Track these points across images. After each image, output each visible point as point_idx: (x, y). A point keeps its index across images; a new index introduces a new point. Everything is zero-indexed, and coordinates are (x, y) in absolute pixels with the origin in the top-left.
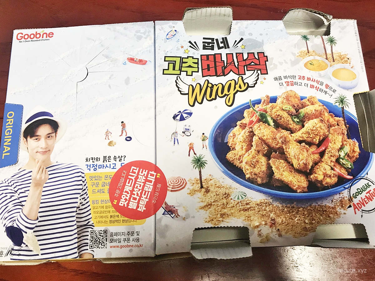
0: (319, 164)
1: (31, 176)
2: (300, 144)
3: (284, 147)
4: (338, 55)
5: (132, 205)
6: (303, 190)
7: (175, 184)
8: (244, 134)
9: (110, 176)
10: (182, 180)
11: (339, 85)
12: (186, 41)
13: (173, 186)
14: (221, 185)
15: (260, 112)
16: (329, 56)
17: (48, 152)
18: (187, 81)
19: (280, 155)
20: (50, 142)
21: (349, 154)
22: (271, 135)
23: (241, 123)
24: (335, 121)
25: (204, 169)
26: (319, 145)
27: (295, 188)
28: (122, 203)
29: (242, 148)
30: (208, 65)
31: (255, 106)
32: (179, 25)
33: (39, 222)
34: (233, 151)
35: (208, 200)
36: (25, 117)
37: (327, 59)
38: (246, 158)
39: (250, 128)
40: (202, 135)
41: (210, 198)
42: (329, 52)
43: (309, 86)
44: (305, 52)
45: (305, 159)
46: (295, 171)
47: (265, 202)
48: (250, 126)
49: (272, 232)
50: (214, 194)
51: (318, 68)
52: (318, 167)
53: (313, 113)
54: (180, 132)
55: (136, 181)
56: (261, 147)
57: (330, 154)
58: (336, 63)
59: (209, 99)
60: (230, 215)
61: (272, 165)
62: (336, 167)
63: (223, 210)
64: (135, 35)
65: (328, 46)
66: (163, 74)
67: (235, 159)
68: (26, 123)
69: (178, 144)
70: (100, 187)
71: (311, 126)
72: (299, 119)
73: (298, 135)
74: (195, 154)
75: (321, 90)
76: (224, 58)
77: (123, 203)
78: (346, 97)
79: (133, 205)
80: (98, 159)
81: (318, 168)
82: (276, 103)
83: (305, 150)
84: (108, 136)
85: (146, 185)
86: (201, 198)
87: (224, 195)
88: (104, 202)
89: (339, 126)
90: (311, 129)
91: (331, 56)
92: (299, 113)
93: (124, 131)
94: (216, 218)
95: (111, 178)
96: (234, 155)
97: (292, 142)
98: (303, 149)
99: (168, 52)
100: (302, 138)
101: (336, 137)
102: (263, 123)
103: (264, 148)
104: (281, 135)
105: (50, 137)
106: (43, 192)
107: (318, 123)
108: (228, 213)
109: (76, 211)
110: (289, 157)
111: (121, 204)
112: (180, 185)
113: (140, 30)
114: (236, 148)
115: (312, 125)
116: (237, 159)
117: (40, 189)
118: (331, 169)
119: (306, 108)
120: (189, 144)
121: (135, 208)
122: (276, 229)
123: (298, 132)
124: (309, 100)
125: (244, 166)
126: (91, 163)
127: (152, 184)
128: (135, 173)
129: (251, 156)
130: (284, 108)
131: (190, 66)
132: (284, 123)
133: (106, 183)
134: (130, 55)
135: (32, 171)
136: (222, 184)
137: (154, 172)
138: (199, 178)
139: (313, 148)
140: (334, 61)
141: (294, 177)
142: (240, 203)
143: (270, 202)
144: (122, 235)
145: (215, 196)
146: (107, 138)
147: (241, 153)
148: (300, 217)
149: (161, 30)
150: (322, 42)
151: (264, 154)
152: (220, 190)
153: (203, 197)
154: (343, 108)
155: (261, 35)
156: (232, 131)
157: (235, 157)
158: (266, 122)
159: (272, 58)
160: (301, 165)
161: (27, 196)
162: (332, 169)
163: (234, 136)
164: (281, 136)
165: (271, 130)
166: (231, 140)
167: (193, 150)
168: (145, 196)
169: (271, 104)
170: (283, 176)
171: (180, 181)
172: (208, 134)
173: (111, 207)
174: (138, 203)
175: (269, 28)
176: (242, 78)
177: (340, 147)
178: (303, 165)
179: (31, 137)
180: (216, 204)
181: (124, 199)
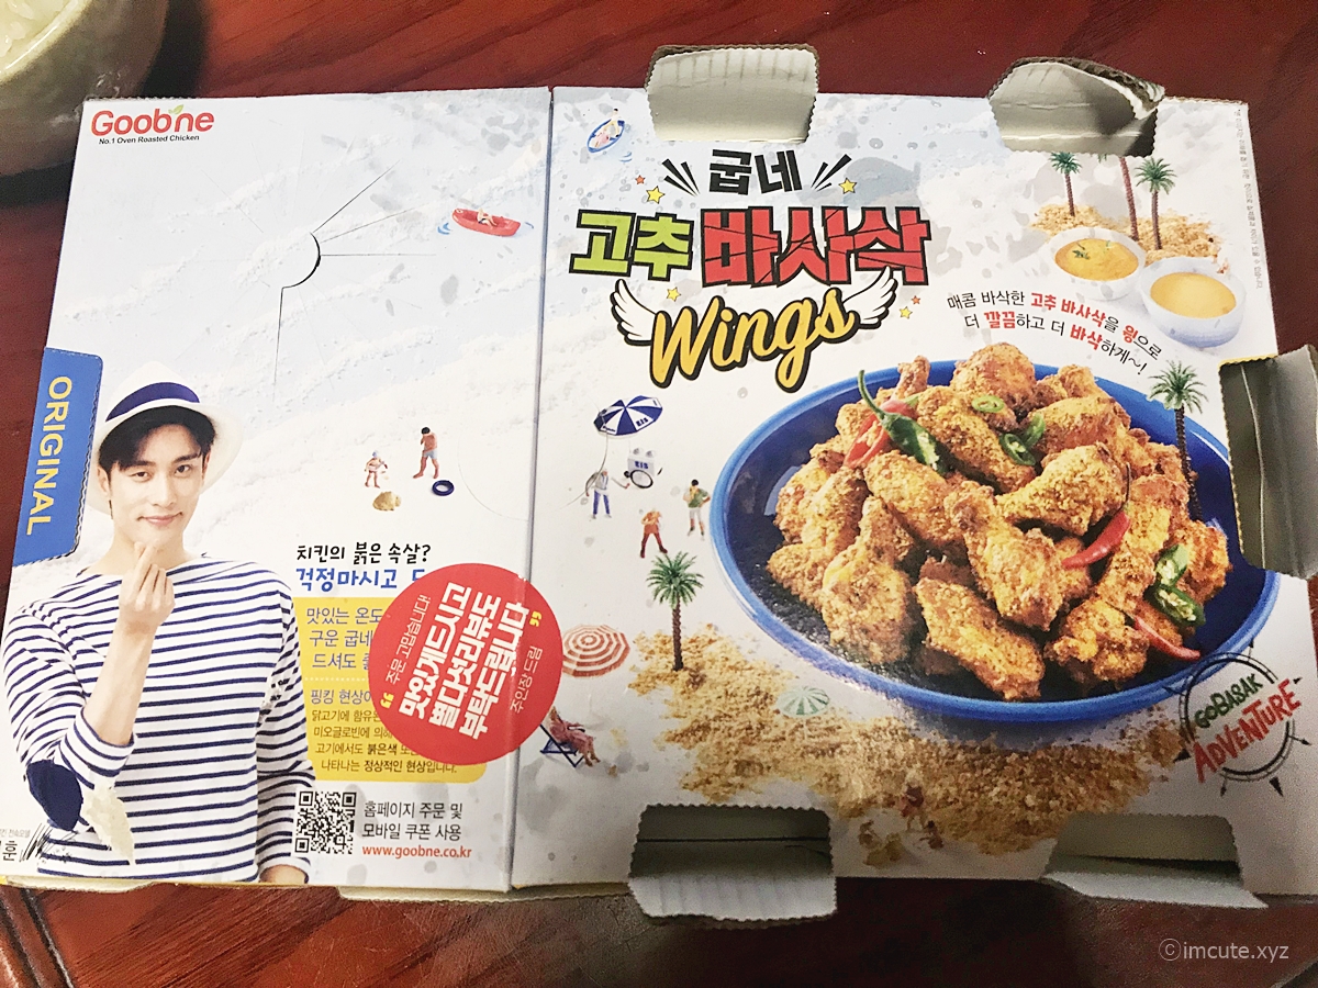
0: (1087, 604)
1: (116, 597)
2: (1025, 532)
3: (969, 542)
4: (1174, 224)
5: (442, 713)
6: (1024, 693)
7: (588, 650)
8: (834, 491)
9: (376, 613)
10: (612, 637)
11: (1173, 331)
12: (653, 160)
13: (582, 657)
14: (743, 663)
15: (892, 414)
16: (1145, 228)
17: (175, 520)
18: (650, 297)
19: (954, 567)
20: (184, 485)
21: (1190, 573)
22: (926, 498)
23: (826, 452)
24: (1149, 455)
25: (689, 603)
26: (1088, 539)
27: (996, 683)
28: (411, 705)
29: (824, 538)
30: (725, 247)
31: (878, 395)
32: (633, 103)
33: (135, 752)
34: (791, 547)
35: (699, 710)
36: (109, 398)
37: (1135, 238)
38: (835, 573)
39: (855, 469)
40: (690, 485)
41: (705, 703)
42: (1143, 212)
43: (1067, 329)
44: (1062, 212)
45: (1038, 586)
46: (999, 626)
47: (892, 727)
48: (858, 462)
49: (909, 830)
50: (720, 690)
51: (1101, 267)
52: (1081, 614)
53: (1077, 427)
54: (616, 470)
55: (459, 633)
56: (890, 537)
57: (1123, 572)
58: (1168, 253)
59: (720, 362)
60: (769, 768)
61: (922, 599)
62: (1143, 617)
63: (745, 748)
64: (484, 132)
65: (1143, 194)
66: (570, 272)
67: (796, 573)
68: (108, 420)
69: (608, 512)
70: (340, 648)
71: (1065, 472)
72: (1027, 447)
73: (1020, 500)
74: (663, 550)
75: (1110, 348)
76: (781, 223)
77: (413, 705)
78: (1193, 375)
79: (444, 715)
80: (337, 552)
81: (1079, 619)
82: (949, 385)
83: (1040, 555)
84: (375, 478)
85: (492, 648)
86: (672, 705)
87: (753, 696)
88: (352, 699)
89: (1163, 473)
90: (1064, 482)
91: (1152, 228)
92: (1029, 425)
93: (429, 460)
94: (718, 775)
95: (379, 619)
96: (796, 561)
97: (997, 523)
98: (1034, 548)
99: (590, 194)
100: (1031, 510)
101: (1149, 510)
102: (901, 454)
103: (899, 542)
104: (959, 497)
105: (186, 469)
106: (154, 652)
107: (1090, 460)
108: (763, 760)
109: (259, 725)
110: (982, 576)
111: (408, 707)
112: (605, 656)
113: (503, 117)
114: (802, 535)
115: (1069, 467)
116: (804, 575)
117: (143, 643)
118: (1126, 624)
119: (1052, 406)
120: (645, 514)
121: (451, 725)
122: (922, 823)
123: (1020, 489)
124: (1062, 380)
125: (827, 600)
126: (313, 563)
127: (514, 645)
128: (457, 605)
129: (852, 566)
130: (975, 404)
131: (662, 248)
132: (974, 455)
133: (359, 635)
134: (462, 201)
135: (120, 582)
136: (749, 658)
137: (524, 606)
138: (670, 632)
139: (1068, 549)
140: (1160, 248)
141: (996, 646)
142: (806, 727)
143: (910, 729)
144: (403, 811)
145: (723, 698)
146: (371, 482)
147: (820, 555)
148: (1007, 783)
149: (571, 120)
150: (1122, 178)
151: (895, 559)
152: (742, 679)
153: (681, 701)
154: (1180, 412)
155: (914, 145)
156: (793, 478)
157: (798, 569)
158: (913, 450)
159: (947, 230)
160: (1022, 605)
161: (101, 664)
162: (1130, 622)
163: (799, 496)
164: (961, 500)
165: (925, 481)
166: (787, 510)
167: (657, 536)
168: (489, 687)
169: (932, 390)
170: (959, 642)
171: (607, 641)
172: (709, 485)
173: (372, 715)
174: (464, 707)
175: (940, 126)
176: (839, 293)
177: (1161, 547)
178: (1029, 604)
179: (123, 467)
180: (723, 724)
181: (418, 694)
